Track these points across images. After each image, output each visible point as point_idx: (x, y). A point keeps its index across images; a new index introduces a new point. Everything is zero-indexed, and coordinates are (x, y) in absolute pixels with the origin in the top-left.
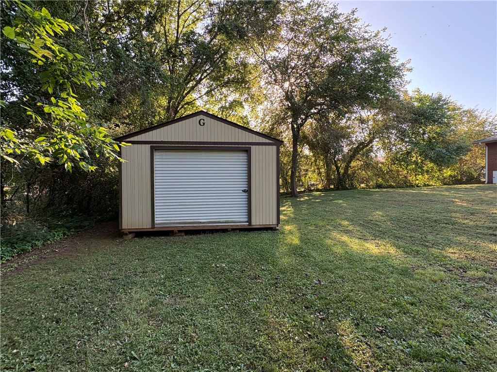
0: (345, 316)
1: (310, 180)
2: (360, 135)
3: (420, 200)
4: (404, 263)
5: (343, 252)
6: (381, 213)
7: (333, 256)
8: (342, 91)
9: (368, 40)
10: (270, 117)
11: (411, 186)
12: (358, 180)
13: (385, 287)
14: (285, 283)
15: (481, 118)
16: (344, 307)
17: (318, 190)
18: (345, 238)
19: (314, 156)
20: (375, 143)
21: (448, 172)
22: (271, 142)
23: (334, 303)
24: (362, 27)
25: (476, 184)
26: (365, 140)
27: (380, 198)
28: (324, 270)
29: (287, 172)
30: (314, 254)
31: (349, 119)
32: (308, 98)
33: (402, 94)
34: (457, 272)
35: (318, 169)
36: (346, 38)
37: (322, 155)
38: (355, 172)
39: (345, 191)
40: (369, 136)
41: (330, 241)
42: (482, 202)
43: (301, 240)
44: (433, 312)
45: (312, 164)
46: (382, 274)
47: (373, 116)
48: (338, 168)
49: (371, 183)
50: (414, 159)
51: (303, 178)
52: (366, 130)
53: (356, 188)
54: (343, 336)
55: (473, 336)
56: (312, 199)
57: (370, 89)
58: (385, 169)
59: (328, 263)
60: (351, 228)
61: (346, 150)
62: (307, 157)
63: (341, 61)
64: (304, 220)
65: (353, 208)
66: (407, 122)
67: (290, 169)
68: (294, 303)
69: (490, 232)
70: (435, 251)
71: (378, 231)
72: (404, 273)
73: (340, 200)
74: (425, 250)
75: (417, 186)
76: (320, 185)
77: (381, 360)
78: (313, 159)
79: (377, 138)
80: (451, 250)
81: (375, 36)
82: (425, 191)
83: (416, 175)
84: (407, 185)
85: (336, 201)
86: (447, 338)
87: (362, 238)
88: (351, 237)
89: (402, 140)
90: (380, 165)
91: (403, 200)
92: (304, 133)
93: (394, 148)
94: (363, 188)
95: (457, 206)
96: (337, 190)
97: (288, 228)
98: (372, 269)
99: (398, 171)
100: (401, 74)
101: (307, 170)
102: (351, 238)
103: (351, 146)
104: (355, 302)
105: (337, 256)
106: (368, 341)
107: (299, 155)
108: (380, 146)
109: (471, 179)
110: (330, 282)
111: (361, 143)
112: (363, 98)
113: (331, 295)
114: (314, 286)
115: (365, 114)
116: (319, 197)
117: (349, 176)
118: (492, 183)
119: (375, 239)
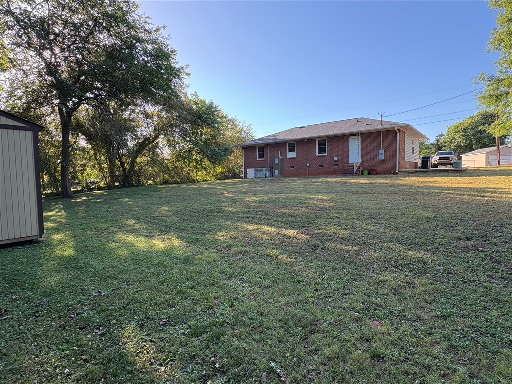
0: (129, 321)
1: (89, 178)
2: (145, 130)
3: (200, 194)
4: (186, 253)
5: (129, 253)
6: (167, 209)
7: (117, 261)
8: (124, 79)
9: (149, 33)
10: (24, 93)
11: (194, 182)
12: (145, 177)
13: (170, 279)
14: (51, 308)
15: (239, 127)
16: (128, 313)
17: (100, 189)
18: (131, 239)
19: (93, 149)
20: (160, 140)
21: (220, 170)
22: (24, 126)
23: (117, 312)
24: (143, 17)
25: (238, 179)
26: (150, 136)
27: (166, 194)
28: (106, 279)
29: (56, 168)
30: (94, 263)
31: (133, 111)
32: (82, 79)
33: (182, 95)
34: (225, 251)
35: (100, 164)
36: (125, 22)
37: (103, 149)
38: (142, 168)
39: (132, 189)
40: (155, 133)
41: (114, 244)
42: (241, 193)
43: (77, 249)
44: (208, 290)
45: (90, 158)
46: (167, 268)
47: (158, 112)
48: (123, 164)
49: (159, 180)
50: (195, 157)
51: (80, 176)
52: (152, 126)
53: (143, 185)
54: (127, 343)
55: (234, 299)
56: (93, 199)
57: (153, 84)
58: (170, 165)
59: (111, 269)
60: (137, 227)
61: (131, 144)
62: (83, 150)
63: (122, 46)
64: (81, 225)
65: (140, 206)
66: (188, 123)
67: (60, 163)
68: (64, 329)
69: (245, 215)
70: (210, 237)
71: (164, 226)
72: (187, 261)
73: (126, 198)
74: (203, 238)
75: (198, 182)
76: (103, 183)
77: (164, 351)
78: (92, 153)
79: (163, 134)
80: (221, 234)
81: (155, 31)
82: (204, 185)
83: (196, 172)
84: (190, 181)
85: (121, 200)
86: (217, 308)
87: (150, 236)
88: (138, 236)
89: (185, 139)
90: (166, 162)
91: (187, 195)
92: (78, 120)
93: (178, 146)
94: (150, 185)
95: (226, 197)
96: (122, 188)
97: (57, 237)
98: (158, 264)
99: (182, 168)
100: (181, 77)
101: (84, 166)
102: (137, 238)
103: (137, 141)
104: (140, 303)
105: (122, 259)
106: (152, 338)
107: (72, 146)
108: (165, 143)
109: (235, 176)
110: (113, 290)
111: (147, 139)
112: (146, 92)
113: (114, 303)
114: (92, 301)
115: (150, 109)
116: (102, 196)
117: (135, 172)
118: (247, 178)
119: (162, 235)
